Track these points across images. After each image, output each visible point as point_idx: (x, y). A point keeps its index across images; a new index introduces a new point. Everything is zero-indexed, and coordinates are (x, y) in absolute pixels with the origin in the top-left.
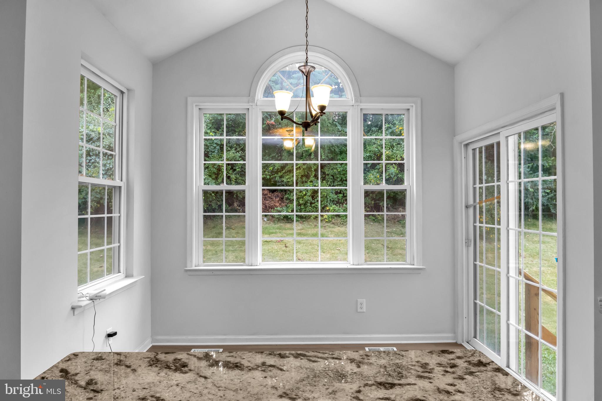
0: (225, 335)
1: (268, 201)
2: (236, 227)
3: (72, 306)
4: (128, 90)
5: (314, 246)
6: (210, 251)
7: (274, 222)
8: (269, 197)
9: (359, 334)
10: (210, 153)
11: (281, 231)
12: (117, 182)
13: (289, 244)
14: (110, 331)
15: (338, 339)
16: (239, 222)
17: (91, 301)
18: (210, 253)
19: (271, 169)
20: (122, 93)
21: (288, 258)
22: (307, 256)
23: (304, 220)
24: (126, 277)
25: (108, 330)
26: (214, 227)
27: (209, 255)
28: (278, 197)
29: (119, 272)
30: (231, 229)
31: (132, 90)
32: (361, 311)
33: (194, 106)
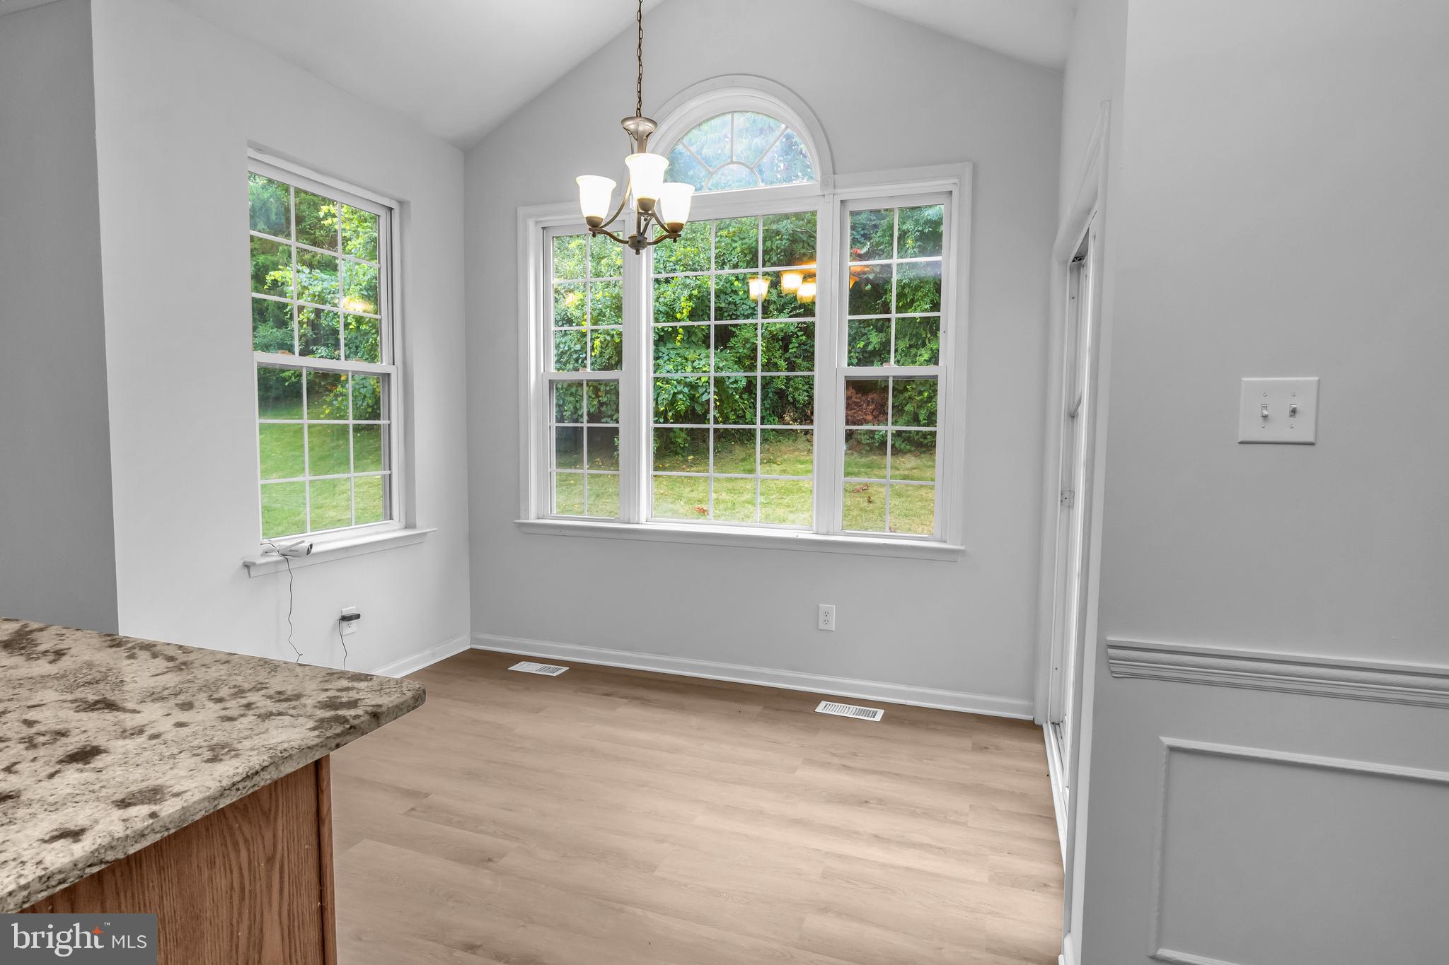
0: (582, 644)
1: (853, 411)
2: (785, 460)
3: (244, 563)
4: (401, 203)
5: (927, 504)
6: (723, 502)
7: (860, 452)
8: (855, 402)
9: (820, 673)
11: (868, 470)
12: (380, 367)
13: (876, 497)
14: (347, 611)
15: (778, 678)
16: (794, 451)
17: (282, 558)
18: (722, 506)
19: (862, 346)
20: (391, 209)
21: (865, 524)
22: (907, 521)
23: (924, 449)
24: (406, 528)
25: (343, 610)
26: (744, 460)
27: (719, 510)
28: (873, 402)
29: (390, 519)
30: (774, 463)
31: (408, 203)
32: (826, 627)
33: (531, 224)
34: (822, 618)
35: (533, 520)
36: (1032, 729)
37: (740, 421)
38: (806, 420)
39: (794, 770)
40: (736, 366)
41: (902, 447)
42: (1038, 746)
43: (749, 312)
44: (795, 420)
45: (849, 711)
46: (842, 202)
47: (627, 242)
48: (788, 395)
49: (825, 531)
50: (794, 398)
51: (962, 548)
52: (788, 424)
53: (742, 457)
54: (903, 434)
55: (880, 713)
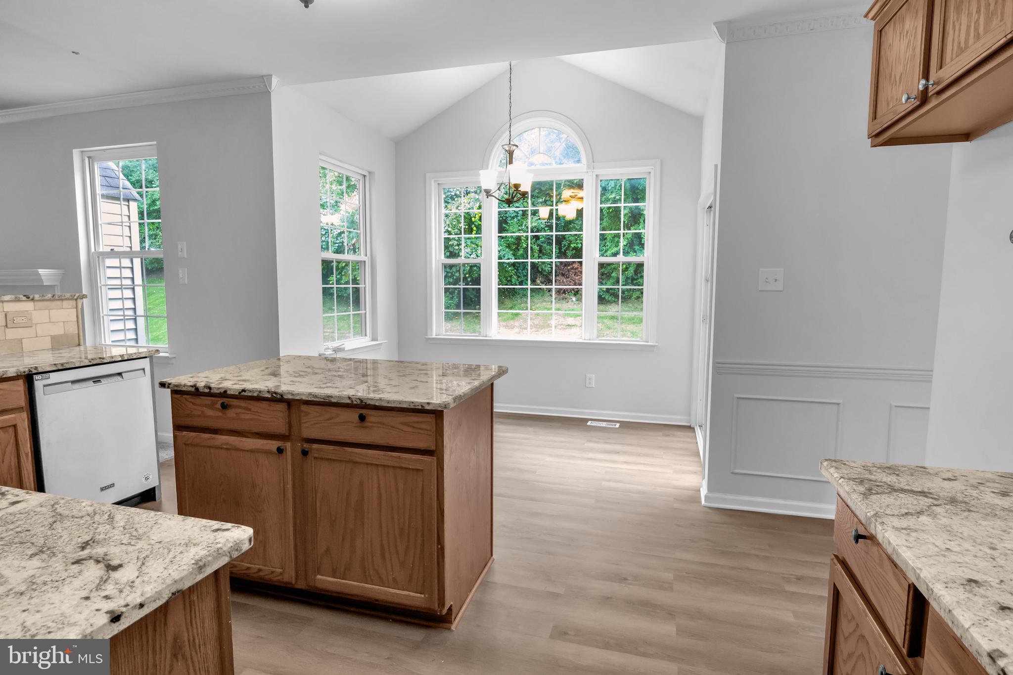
1: (579, 277)
2: (537, 308)
4: (370, 173)
9: (587, 409)
10: (509, 219)
12: (361, 257)
17: (334, 352)
20: (365, 176)
24: (372, 338)
29: (366, 336)
31: (374, 173)
32: (590, 386)
33: (433, 181)
34: (588, 381)
35: (434, 336)
36: (690, 428)
37: (509, 284)
38: (549, 283)
39: (584, 444)
40: (507, 250)
41: (610, 299)
42: (693, 434)
43: (514, 214)
44: (542, 283)
45: (604, 424)
46: (596, 175)
47: (504, 201)
48: (538, 267)
49: (589, 338)
50: (542, 269)
51: (656, 344)
52: (539, 285)
53: (511, 306)
54: (610, 291)
55: (618, 425)
